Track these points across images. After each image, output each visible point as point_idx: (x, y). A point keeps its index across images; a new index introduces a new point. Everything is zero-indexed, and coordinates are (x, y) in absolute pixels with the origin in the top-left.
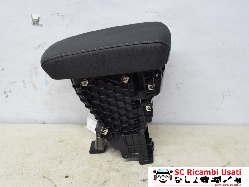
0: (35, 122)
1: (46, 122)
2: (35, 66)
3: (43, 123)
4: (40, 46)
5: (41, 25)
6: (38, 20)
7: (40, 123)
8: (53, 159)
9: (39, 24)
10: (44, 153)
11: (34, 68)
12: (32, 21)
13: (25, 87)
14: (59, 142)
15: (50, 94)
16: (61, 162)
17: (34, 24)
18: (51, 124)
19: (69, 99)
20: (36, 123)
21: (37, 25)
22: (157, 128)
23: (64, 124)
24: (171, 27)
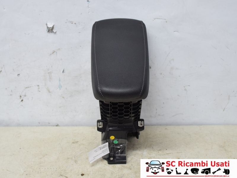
0: (49, 124)
1: (59, 124)
2: (49, 71)
3: (56, 126)
4: (54, 52)
5: (55, 33)
6: (53, 27)
7: (54, 126)
8: (68, 159)
9: (53, 32)
10: (59, 154)
11: (48, 73)
12: (47, 29)
13: (40, 91)
14: (73, 143)
15: (63, 97)
16: (76, 161)
17: (48, 32)
18: (64, 126)
19: (81, 102)
20: (49, 126)
21: (51, 32)
22: (166, 129)
23: (76, 126)
24: (178, 32)
